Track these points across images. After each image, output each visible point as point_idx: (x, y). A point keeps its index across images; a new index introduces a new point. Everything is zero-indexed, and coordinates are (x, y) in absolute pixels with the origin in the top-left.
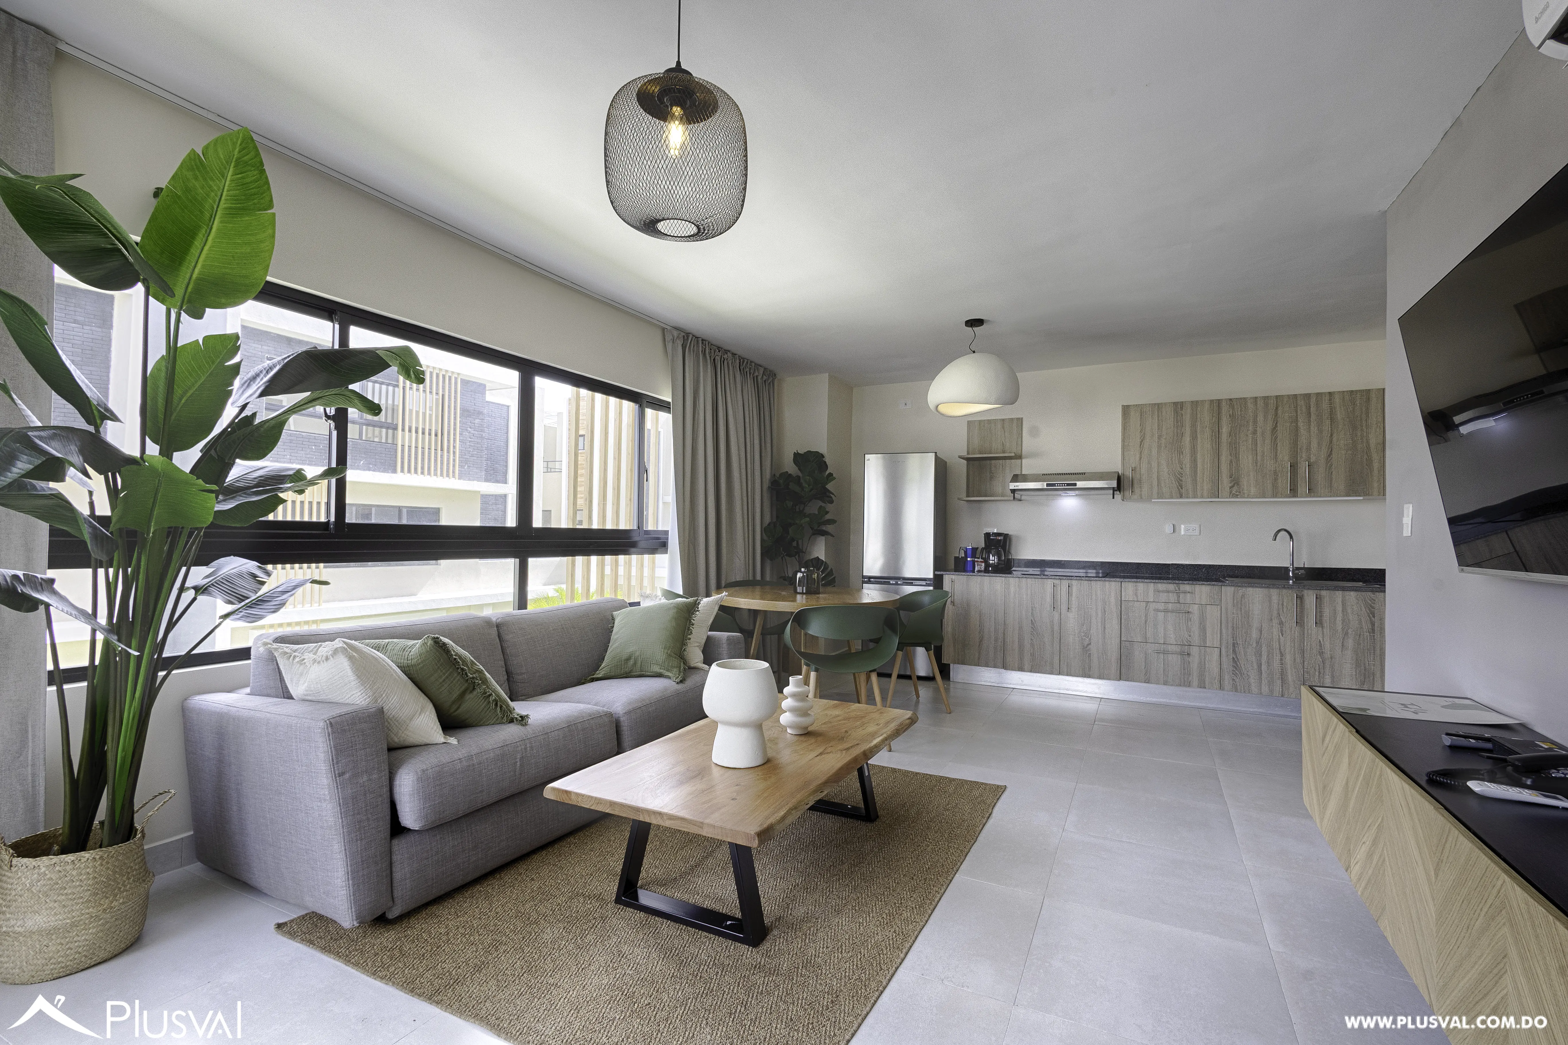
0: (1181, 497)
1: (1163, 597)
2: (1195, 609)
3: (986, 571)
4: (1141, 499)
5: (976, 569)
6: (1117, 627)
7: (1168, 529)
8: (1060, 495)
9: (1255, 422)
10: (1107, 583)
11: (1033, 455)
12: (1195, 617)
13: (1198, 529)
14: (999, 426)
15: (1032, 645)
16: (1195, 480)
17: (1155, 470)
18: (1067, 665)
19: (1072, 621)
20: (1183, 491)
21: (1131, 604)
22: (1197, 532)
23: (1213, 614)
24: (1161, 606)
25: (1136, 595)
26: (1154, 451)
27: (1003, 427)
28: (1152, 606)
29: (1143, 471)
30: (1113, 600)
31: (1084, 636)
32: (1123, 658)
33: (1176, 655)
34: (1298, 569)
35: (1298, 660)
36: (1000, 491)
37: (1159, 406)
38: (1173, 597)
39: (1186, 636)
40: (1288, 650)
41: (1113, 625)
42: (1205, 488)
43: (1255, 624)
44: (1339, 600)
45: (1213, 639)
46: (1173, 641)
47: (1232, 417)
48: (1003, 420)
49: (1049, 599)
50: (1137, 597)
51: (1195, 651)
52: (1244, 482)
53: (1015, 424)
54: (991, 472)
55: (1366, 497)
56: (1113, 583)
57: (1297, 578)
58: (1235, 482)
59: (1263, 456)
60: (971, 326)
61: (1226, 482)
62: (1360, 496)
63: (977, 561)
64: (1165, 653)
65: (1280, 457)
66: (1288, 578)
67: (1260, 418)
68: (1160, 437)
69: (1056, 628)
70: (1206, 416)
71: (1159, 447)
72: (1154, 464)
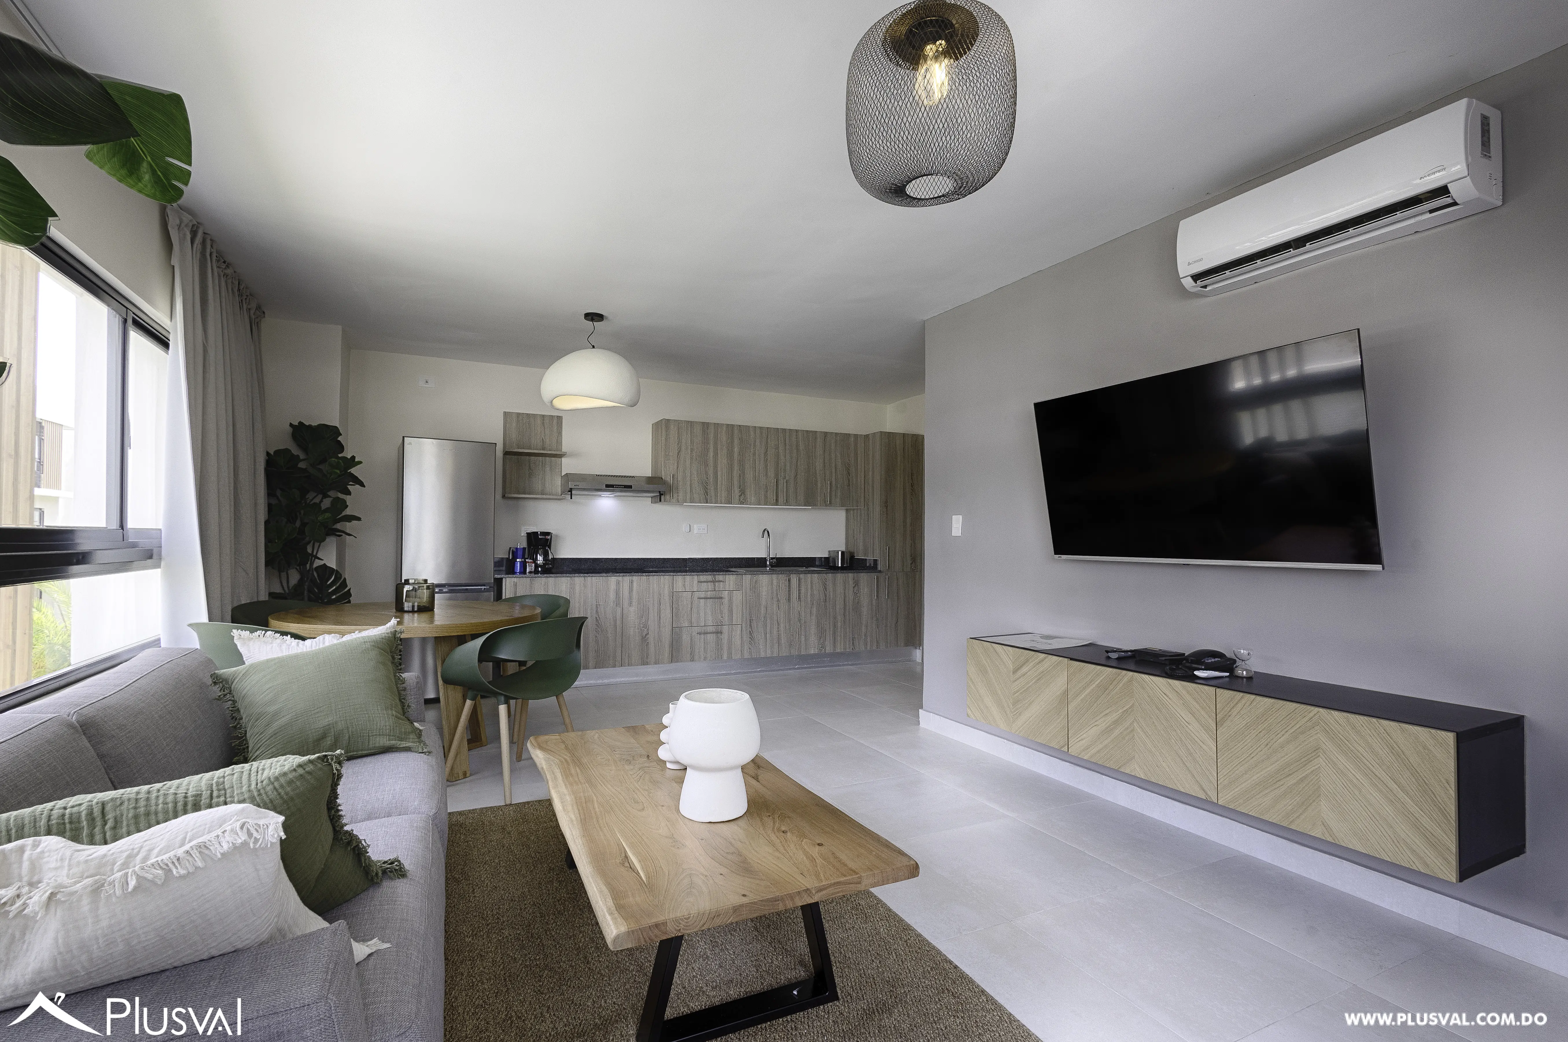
0: (707, 503)
1: (704, 586)
2: (725, 594)
3: (536, 572)
4: (679, 502)
5: (528, 570)
6: (670, 616)
7: (685, 528)
8: (600, 496)
9: (755, 445)
10: (662, 577)
11: (572, 455)
12: (726, 601)
13: (706, 529)
14: (539, 421)
15: (597, 642)
16: (716, 489)
17: (688, 478)
18: (629, 656)
19: (632, 614)
20: (708, 497)
21: (680, 594)
22: (706, 532)
23: (738, 596)
24: (703, 595)
25: (684, 585)
26: (688, 462)
27: (543, 423)
28: (697, 595)
29: (679, 479)
30: (666, 592)
31: (643, 627)
32: (674, 642)
33: (713, 634)
34: (772, 558)
35: (787, 627)
36: (540, 489)
37: (691, 424)
38: (710, 586)
39: (720, 617)
40: (782, 621)
41: (667, 613)
42: (723, 495)
43: (764, 603)
44: (809, 580)
45: (737, 618)
46: (710, 623)
47: (741, 439)
48: (543, 416)
49: (612, 595)
50: (685, 588)
51: (725, 629)
52: (748, 493)
53: (555, 421)
54: (530, 468)
55: (814, 507)
56: (667, 577)
57: (772, 565)
58: (743, 492)
59: (759, 473)
60: (592, 320)
61: (736, 492)
62: (809, 506)
63: (528, 562)
64: (706, 633)
65: (769, 474)
66: (766, 566)
67: (758, 443)
68: (692, 450)
69: (618, 622)
70: (723, 437)
71: (691, 458)
72: (688, 474)
